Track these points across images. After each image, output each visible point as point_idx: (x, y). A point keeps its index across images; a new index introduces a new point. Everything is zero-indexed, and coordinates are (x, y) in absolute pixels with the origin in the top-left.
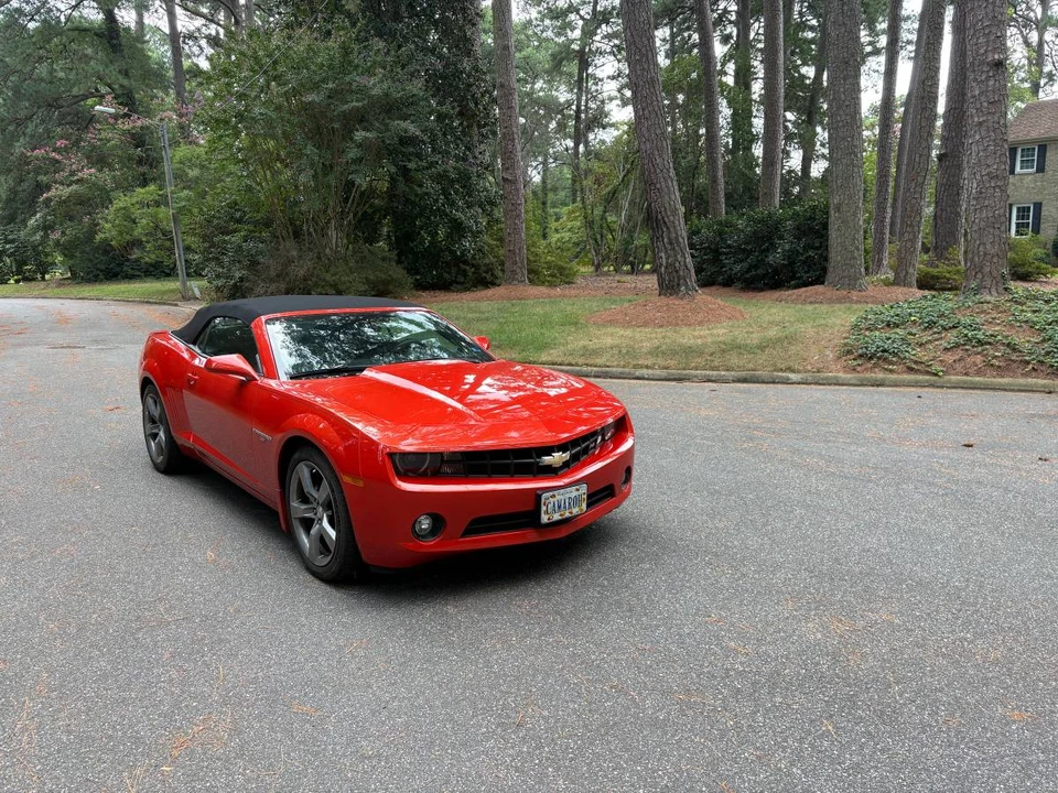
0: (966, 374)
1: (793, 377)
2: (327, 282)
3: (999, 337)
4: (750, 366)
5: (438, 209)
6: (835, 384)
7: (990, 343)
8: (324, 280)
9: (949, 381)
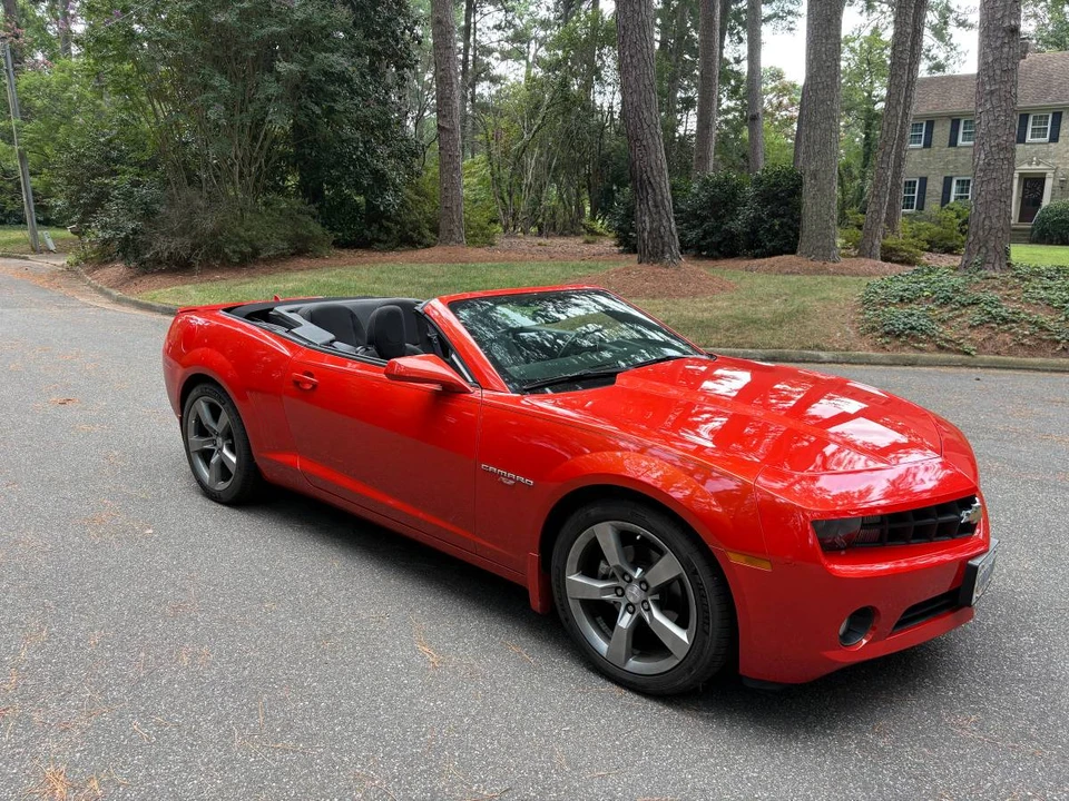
0: (998, 354)
1: (823, 355)
2: (240, 237)
3: (1022, 315)
4: (775, 343)
5: (358, 158)
6: (868, 364)
7: (1014, 321)
8: (238, 235)
9: (982, 361)
